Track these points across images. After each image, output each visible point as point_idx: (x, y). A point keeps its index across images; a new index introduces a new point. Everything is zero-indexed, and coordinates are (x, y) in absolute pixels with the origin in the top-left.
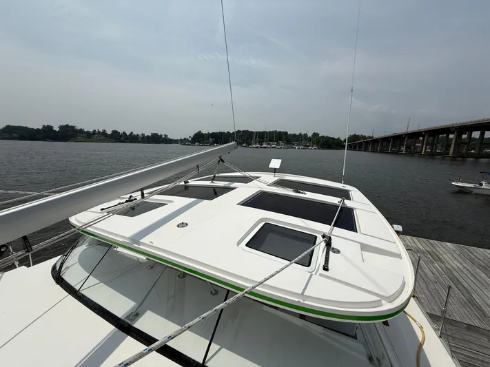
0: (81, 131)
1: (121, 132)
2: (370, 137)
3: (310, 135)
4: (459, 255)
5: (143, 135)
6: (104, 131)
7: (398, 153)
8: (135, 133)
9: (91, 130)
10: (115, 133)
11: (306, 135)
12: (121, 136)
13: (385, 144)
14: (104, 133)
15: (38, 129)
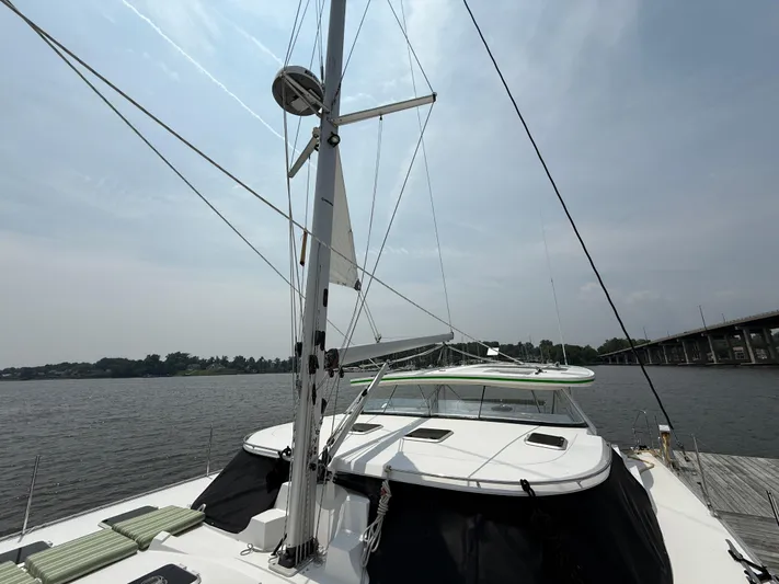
0: (195, 360)
1: (247, 358)
2: (643, 341)
3: (536, 345)
4: (774, 469)
5: (278, 360)
6: (225, 358)
7: (705, 364)
8: (267, 359)
9: (208, 358)
10: (239, 359)
11: (529, 345)
12: (247, 364)
13: (674, 350)
14: (224, 361)
15: (140, 361)
